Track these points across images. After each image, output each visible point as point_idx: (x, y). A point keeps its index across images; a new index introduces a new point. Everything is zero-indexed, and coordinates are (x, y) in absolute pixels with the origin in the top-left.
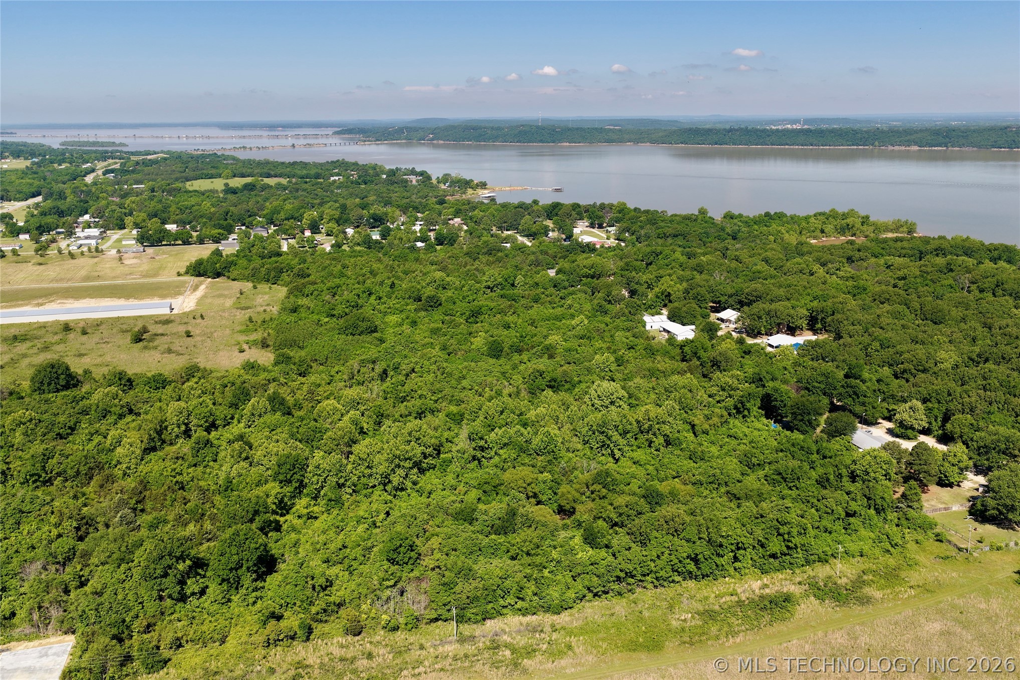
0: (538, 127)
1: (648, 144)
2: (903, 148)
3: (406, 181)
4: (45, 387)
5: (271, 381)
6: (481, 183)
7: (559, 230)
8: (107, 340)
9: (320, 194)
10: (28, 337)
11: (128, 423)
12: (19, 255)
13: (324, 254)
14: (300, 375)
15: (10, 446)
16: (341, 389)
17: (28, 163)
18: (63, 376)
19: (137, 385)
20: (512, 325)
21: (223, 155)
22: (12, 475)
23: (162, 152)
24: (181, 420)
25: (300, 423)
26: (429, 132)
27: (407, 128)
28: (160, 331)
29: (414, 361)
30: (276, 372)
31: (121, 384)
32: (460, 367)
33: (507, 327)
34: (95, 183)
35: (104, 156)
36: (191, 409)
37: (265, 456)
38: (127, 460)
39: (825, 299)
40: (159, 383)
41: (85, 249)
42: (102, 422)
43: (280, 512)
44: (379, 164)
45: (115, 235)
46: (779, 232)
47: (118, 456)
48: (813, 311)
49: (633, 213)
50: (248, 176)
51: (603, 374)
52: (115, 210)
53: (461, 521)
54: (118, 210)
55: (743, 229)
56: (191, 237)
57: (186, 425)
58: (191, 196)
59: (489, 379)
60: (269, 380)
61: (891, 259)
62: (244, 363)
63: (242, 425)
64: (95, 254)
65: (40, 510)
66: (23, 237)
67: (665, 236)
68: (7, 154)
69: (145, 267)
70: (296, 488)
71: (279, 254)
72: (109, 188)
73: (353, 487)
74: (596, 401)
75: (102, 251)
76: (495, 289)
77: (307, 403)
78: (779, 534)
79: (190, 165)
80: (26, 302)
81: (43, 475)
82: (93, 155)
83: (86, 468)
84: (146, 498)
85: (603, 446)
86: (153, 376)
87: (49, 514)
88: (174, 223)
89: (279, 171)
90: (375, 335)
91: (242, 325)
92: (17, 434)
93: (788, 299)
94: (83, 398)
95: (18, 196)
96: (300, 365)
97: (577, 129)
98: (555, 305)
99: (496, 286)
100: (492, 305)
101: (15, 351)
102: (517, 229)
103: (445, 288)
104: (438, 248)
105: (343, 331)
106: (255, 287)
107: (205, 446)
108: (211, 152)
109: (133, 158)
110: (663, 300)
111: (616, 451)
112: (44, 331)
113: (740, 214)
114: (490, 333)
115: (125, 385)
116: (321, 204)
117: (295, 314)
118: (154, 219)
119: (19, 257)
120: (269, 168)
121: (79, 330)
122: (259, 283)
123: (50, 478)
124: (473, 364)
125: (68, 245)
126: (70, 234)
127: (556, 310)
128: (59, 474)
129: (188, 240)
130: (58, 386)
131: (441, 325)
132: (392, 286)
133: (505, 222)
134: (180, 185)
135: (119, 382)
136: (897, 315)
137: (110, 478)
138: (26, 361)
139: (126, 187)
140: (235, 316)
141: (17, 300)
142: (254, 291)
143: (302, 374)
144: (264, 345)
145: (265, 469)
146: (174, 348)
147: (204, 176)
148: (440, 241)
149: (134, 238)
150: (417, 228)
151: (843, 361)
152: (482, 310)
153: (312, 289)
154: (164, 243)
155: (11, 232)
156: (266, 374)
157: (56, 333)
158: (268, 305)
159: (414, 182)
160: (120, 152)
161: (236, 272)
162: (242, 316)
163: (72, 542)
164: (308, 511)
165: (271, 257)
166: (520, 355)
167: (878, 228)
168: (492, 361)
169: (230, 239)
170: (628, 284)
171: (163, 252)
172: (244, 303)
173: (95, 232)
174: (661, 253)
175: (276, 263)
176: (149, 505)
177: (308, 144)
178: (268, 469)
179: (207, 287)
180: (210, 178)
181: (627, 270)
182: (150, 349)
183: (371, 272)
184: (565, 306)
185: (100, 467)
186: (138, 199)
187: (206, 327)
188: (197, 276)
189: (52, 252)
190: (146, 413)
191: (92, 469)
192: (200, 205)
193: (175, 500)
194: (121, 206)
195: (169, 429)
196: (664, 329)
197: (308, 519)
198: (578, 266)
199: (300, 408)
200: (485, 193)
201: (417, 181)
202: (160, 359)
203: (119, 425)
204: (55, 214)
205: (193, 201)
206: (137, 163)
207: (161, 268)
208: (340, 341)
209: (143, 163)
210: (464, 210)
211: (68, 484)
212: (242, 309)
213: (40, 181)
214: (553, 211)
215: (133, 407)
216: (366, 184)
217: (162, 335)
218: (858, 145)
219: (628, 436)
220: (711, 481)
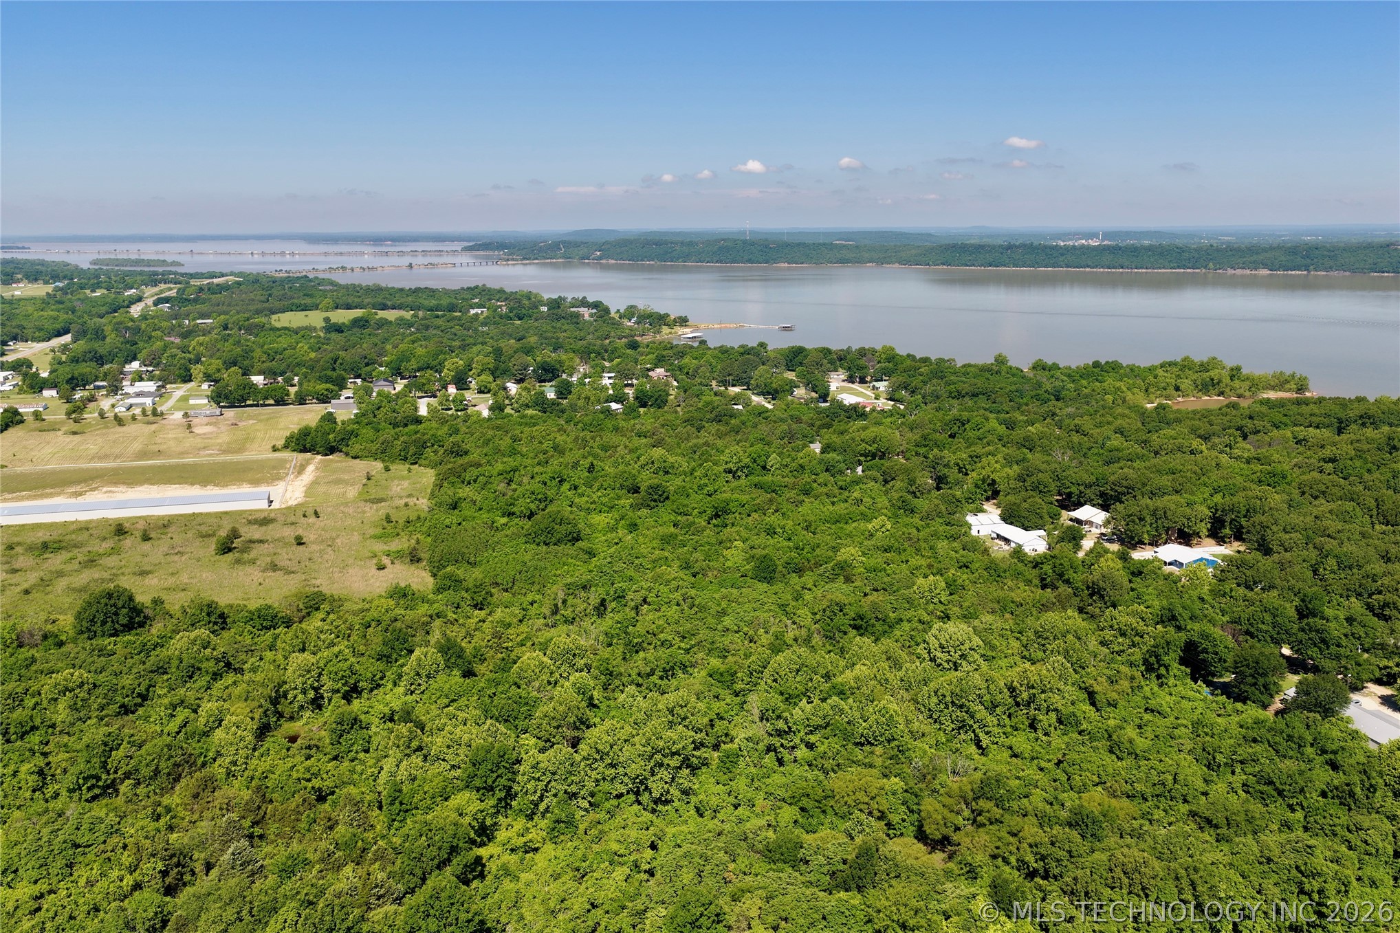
0: (745, 242)
1: (897, 265)
2: (1248, 272)
3: (578, 315)
4: (97, 627)
5: (435, 617)
6: (680, 318)
7: (806, 385)
8: (180, 549)
9: (459, 333)
10: (65, 544)
11: (227, 688)
12: (44, 420)
13: (481, 421)
14: (475, 606)
15: (50, 727)
16: (540, 630)
17: (49, 288)
18: (125, 611)
19: (234, 622)
20: (778, 530)
21: (316, 278)
22: (53, 776)
23: (232, 274)
24: (309, 682)
25: (493, 690)
26: (595, 248)
27: (564, 242)
28: (257, 536)
29: (645, 587)
30: (441, 603)
31: (210, 622)
32: (716, 596)
33: (771, 532)
34: (144, 317)
35: (153, 280)
36: (321, 664)
37: (448, 747)
38: (232, 750)
39: (1232, 492)
40: (268, 620)
41: (138, 411)
42: (188, 685)
43: (479, 840)
44: (534, 291)
45: (178, 391)
46: (1118, 389)
47: (217, 742)
48: (1217, 510)
49: (909, 362)
50: (356, 308)
51: (931, 607)
52: (176, 355)
53: (780, 865)
54: (181, 355)
55: (1069, 386)
56: (288, 395)
57: (316, 689)
58: (280, 336)
59: (763, 616)
60: (431, 616)
61: (1302, 432)
62: (391, 589)
63: (400, 690)
64: (151, 418)
65: (105, 842)
66: (47, 393)
67: (959, 395)
68: (19, 276)
69: (224, 438)
70: (500, 800)
71: (418, 420)
72: (165, 324)
73: (590, 799)
74: (939, 654)
75: (162, 414)
76: (739, 474)
77: (491, 653)
78: (1302, 892)
79: (275, 292)
80: (58, 490)
81: (104, 777)
82: (139, 278)
83: (170, 763)
84: (268, 816)
85: (960, 728)
86: (259, 610)
87: (120, 851)
88: (259, 374)
89: (399, 300)
90: (579, 544)
91: (376, 527)
92: (60, 707)
93: (1177, 492)
94: (156, 646)
95: (37, 334)
96: (475, 593)
97: (799, 245)
98: (835, 500)
99: (741, 468)
100: (744, 498)
101: (46, 565)
102: (748, 384)
103: (667, 473)
104: (642, 410)
105: (532, 538)
106: (387, 469)
107: (352, 728)
108: (298, 275)
109: (193, 282)
110: (985, 491)
111: (982, 735)
112: (85, 535)
113: (1054, 364)
114: (750, 543)
115: (215, 623)
116: (464, 347)
117: (456, 511)
118: (233, 369)
119: (44, 423)
120: (384, 297)
121: (138, 534)
122: (392, 462)
123: (114, 780)
124: (734, 591)
125: (113, 406)
126: (115, 389)
127: (836, 508)
128: (127, 775)
129: (282, 398)
130: (117, 626)
131: (672, 529)
132: (591, 469)
133: (729, 375)
134: (263, 320)
135: (207, 618)
136: (1345, 517)
137: (209, 783)
138: (62, 584)
139: (187, 322)
140: (364, 512)
141: (44, 487)
142: (386, 475)
143: (478, 606)
144: (415, 559)
145: (449, 767)
146: (280, 564)
147: (294, 308)
148: (642, 401)
149: (208, 397)
150: (606, 382)
151: (1289, 589)
152: (730, 506)
153: (476, 473)
154: (249, 402)
155: (32, 387)
156: (426, 606)
157: (105, 539)
158: (410, 496)
159: (587, 317)
160: (175, 273)
161: (358, 446)
162: (374, 513)
163: (158, 898)
164: (524, 839)
165: (406, 425)
166: (800, 577)
167: (1255, 385)
168: (763, 586)
169: (342, 398)
170: (934, 468)
171: (249, 416)
172: (374, 493)
173: (150, 386)
174: (968, 421)
175: (416, 433)
176: (272, 828)
177: (431, 264)
178: (453, 767)
179: (317, 468)
180: (303, 310)
181: (926, 446)
182: (244, 563)
183: (555, 448)
184: (850, 501)
185: (190, 762)
186: (207, 339)
187: (323, 530)
188: (301, 451)
189: (90, 415)
190: (254, 670)
191: (179, 766)
192: (294, 349)
193: (315, 821)
194: (184, 349)
195: (289, 696)
196: (998, 535)
197: (526, 852)
198: (853, 439)
199: (483, 661)
200: (687, 332)
201: (591, 315)
202: (261, 580)
203: (214, 691)
204: (91, 360)
205: (283, 342)
206: (201, 289)
207: (248, 439)
208: (530, 553)
209: (209, 289)
210: (668, 355)
211: (141, 790)
212: (373, 503)
213: (67, 313)
214: (794, 357)
215: (231, 659)
216: (520, 319)
217: (261, 541)
218: (1185, 267)
219: (998, 710)
220: (1158, 792)
